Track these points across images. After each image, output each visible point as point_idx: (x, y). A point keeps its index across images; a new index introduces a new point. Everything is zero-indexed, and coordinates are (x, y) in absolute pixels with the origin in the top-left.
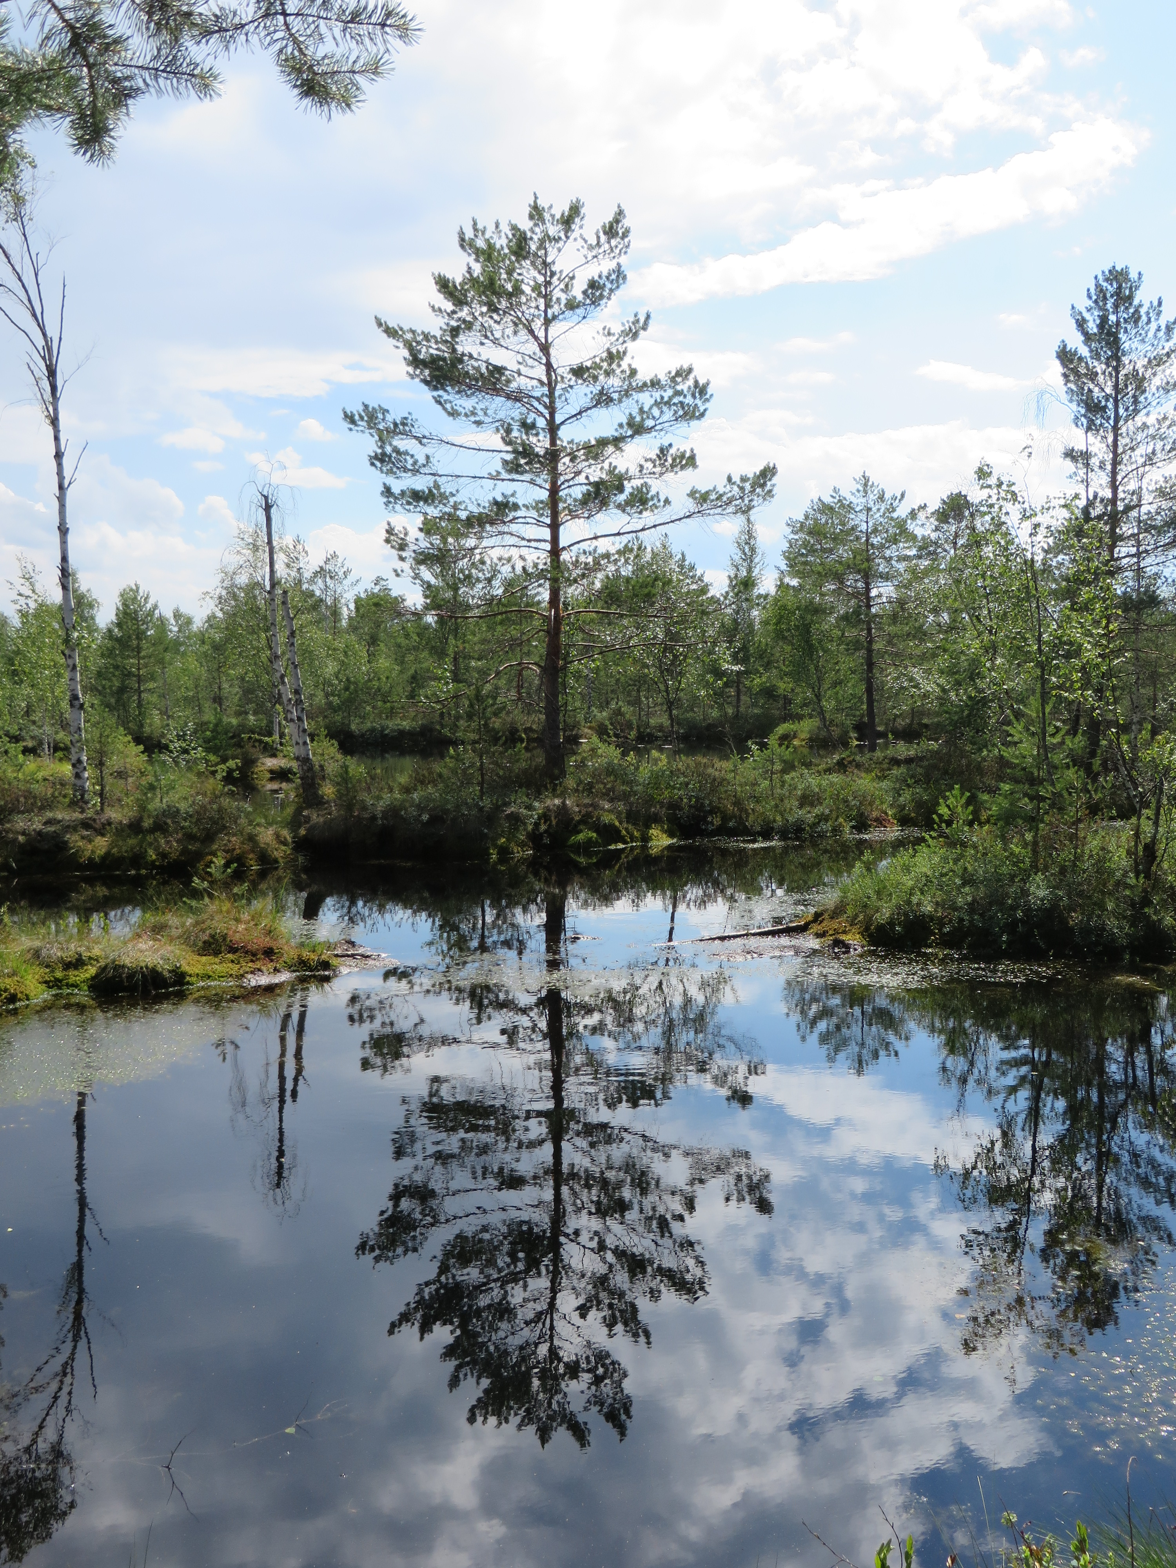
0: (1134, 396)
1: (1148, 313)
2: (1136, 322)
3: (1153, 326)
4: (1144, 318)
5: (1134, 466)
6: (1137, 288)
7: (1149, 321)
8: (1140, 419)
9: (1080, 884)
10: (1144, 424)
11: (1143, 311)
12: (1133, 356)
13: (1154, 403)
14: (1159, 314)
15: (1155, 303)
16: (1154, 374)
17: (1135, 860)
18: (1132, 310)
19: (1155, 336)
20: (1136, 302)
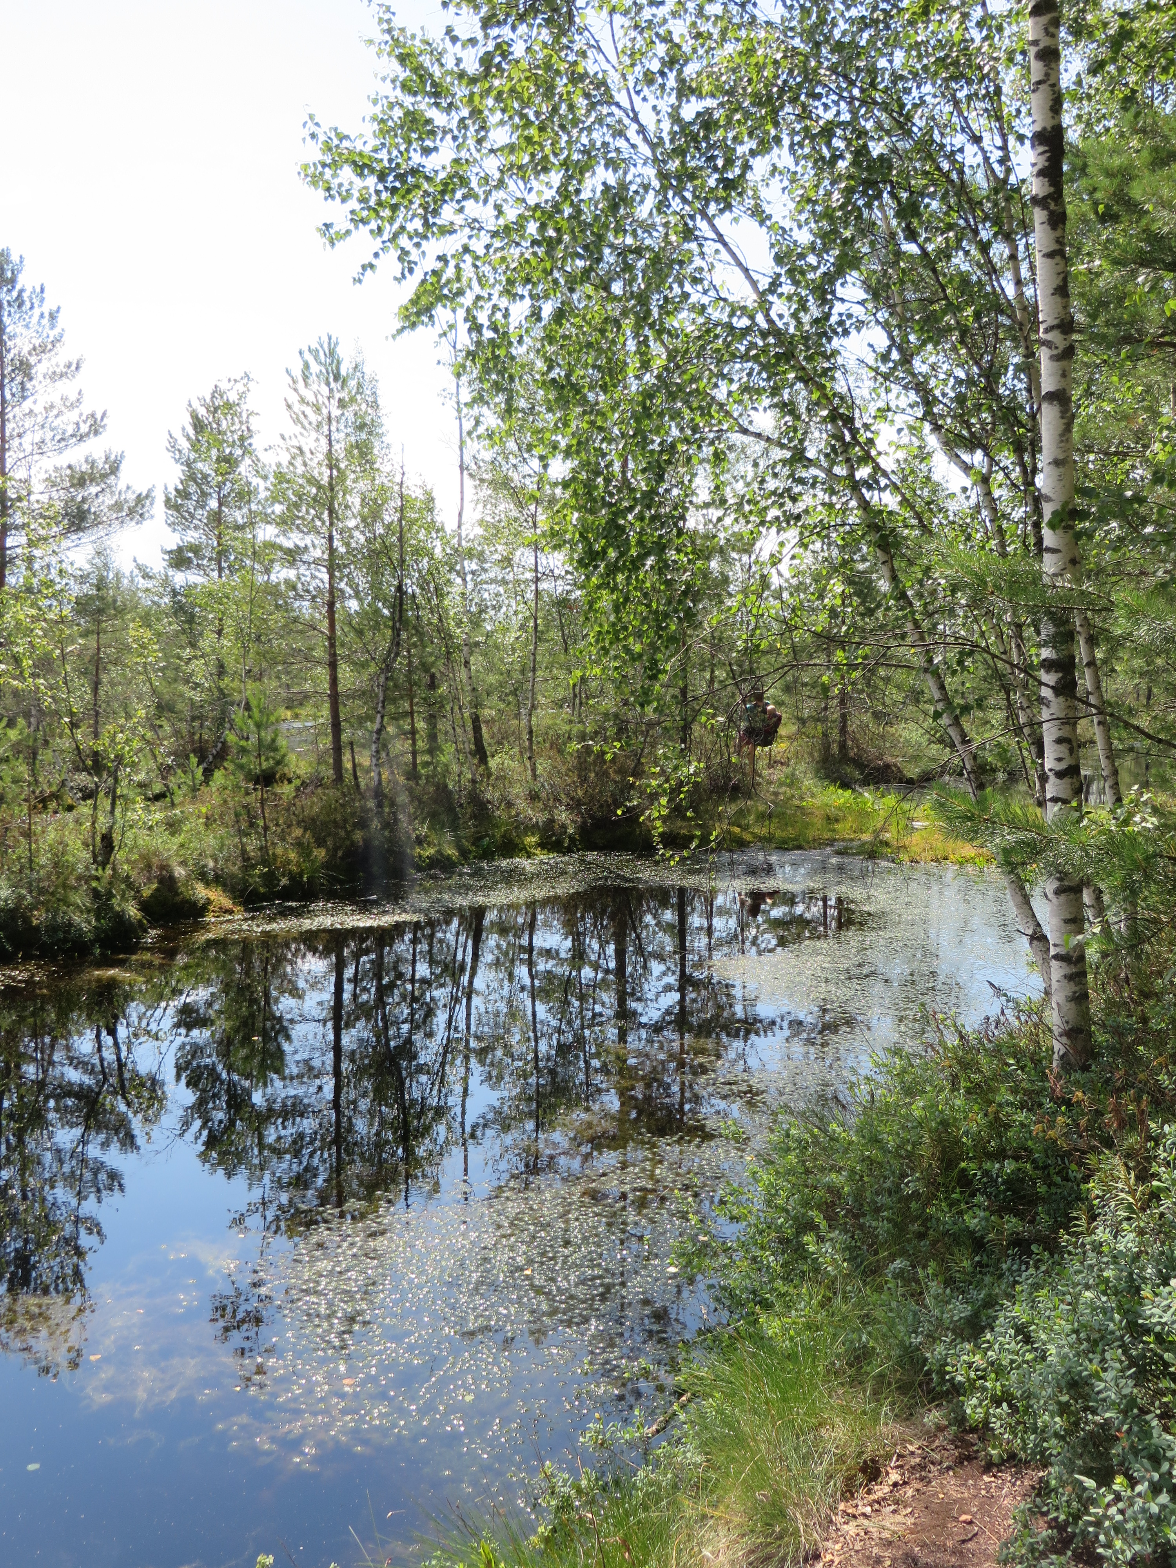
0: (22, 383)
1: (31, 299)
2: (20, 306)
3: (37, 312)
4: (28, 305)
5: (21, 455)
6: (19, 271)
7: (32, 308)
8: (27, 405)
9: (40, 880)
10: (31, 411)
11: (25, 295)
12: (18, 341)
13: (41, 392)
14: (42, 300)
15: (38, 290)
16: (39, 361)
17: (93, 852)
18: (15, 294)
19: (39, 323)
20: (18, 287)
